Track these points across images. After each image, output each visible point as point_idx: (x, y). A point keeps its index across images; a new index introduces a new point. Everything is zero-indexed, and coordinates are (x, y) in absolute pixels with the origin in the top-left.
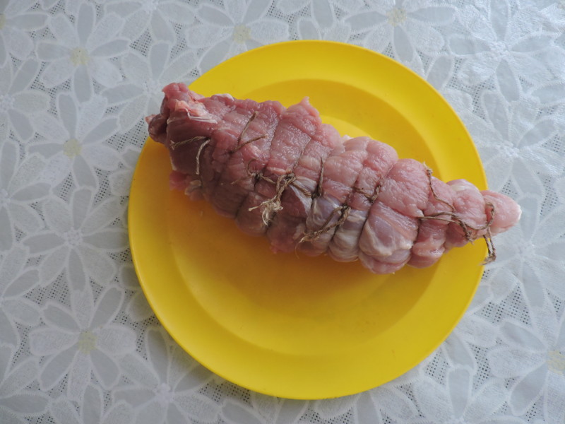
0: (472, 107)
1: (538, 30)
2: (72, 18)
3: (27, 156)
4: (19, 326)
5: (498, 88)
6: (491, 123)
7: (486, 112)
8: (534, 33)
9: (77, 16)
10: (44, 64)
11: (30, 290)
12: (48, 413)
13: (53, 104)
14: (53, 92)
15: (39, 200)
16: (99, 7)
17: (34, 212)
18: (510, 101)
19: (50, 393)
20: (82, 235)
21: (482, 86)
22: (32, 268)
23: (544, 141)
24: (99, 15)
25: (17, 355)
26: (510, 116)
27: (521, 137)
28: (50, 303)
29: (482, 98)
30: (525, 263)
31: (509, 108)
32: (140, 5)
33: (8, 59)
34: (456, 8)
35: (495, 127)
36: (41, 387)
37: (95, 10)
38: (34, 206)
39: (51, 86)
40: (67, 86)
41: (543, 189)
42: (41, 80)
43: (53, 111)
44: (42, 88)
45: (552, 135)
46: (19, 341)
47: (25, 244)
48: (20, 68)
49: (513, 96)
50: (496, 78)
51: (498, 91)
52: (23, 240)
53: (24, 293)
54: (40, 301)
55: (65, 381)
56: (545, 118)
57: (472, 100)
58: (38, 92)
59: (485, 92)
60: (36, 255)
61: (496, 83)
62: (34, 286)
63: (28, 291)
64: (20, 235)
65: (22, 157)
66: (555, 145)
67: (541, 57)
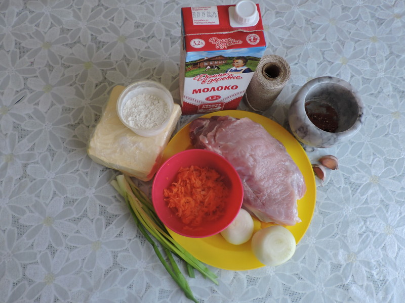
1: (331, 252)
4: (82, 118)
8: (328, 251)
12: (57, 152)
19: (65, 148)
23: (285, 283)
25: (71, 125)
41: (265, 294)
45: (290, 285)
46: (76, 122)
56: (295, 278)
66: (286, 289)
67: (320, 260)
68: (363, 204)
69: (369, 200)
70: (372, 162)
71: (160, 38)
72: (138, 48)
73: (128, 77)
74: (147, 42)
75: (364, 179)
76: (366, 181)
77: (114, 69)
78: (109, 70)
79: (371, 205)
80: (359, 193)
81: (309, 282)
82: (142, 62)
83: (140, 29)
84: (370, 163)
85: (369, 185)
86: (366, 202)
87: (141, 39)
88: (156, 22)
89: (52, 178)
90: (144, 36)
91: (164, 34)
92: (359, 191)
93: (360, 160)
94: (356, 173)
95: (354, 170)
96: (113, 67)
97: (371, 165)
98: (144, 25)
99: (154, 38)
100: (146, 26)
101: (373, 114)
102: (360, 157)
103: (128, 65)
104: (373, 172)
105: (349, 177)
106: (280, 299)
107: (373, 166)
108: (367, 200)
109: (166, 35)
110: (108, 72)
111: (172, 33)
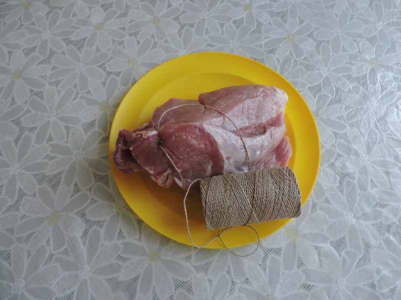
0: (338, 184)
1: (390, 158)
2: (138, 42)
3: (78, 100)
4: (20, 190)
5: (357, 180)
6: (346, 198)
7: (345, 191)
8: (388, 159)
9: (142, 42)
10: (112, 58)
11: (39, 172)
12: (10, 251)
13: (106, 79)
14: (109, 73)
15: (71, 125)
16: (155, 43)
17: (64, 131)
18: (361, 190)
19: (18, 239)
20: (84, 155)
21: (348, 175)
22: (46, 161)
23: (373, 222)
24: (154, 47)
25: (10, 207)
26: (358, 198)
27: (360, 214)
28: (45, 185)
29: (345, 181)
30: (337, 292)
31: (359, 194)
32: (178, 51)
33: (95, 47)
34: (348, 127)
35: (347, 201)
36: (15, 233)
37: (153, 43)
38: (66, 127)
39: (110, 71)
40: (118, 74)
41: (363, 250)
42: (106, 65)
43: (104, 84)
44: (105, 69)
45: (379, 221)
46: (15, 199)
47: (50, 146)
48: (98, 54)
49: (363, 188)
50: (357, 174)
51: (356, 181)
52: (50, 143)
53: (34, 173)
54: (40, 181)
55: (30, 236)
56: (378, 209)
57: (339, 180)
58: (101, 70)
59: (348, 179)
60: (53, 155)
61: (357, 177)
62: (42, 172)
63: (36, 173)
64: (50, 139)
65: (75, 99)
66: (379, 227)
67: (387, 173)
68: (382, 91)
69: (383, 85)
70: (359, 49)
71: (62, 51)
72: (43, 75)
73: (49, 110)
74: (49, 62)
75: (365, 68)
76: (367, 69)
77: (28, 111)
78: (22, 116)
79: (389, 89)
80: (370, 83)
81: (395, 204)
82: (57, 86)
83: (32, 54)
84: (358, 51)
85: (373, 70)
86: (383, 89)
87: (40, 63)
88: (48, 38)
89: (23, 288)
90: (42, 58)
91: (64, 44)
92: (368, 82)
93: (346, 53)
94: (354, 67)
95: (349, 66)
96: (25, 110)
97: (359, 52)
98: (35, 48)
99: (55, 55)
100: (38, 47)
101: (326, 7)
102: (345, 50)
103: (42, 98)
104: (367, 57)
105: (350, 75)
106: (383, 243)
107: (362, 52)
108: (381, 86)
109: (67, 45)
110: (22, 119)
111: (73, 39)
